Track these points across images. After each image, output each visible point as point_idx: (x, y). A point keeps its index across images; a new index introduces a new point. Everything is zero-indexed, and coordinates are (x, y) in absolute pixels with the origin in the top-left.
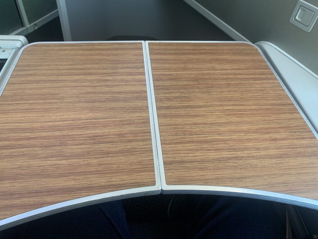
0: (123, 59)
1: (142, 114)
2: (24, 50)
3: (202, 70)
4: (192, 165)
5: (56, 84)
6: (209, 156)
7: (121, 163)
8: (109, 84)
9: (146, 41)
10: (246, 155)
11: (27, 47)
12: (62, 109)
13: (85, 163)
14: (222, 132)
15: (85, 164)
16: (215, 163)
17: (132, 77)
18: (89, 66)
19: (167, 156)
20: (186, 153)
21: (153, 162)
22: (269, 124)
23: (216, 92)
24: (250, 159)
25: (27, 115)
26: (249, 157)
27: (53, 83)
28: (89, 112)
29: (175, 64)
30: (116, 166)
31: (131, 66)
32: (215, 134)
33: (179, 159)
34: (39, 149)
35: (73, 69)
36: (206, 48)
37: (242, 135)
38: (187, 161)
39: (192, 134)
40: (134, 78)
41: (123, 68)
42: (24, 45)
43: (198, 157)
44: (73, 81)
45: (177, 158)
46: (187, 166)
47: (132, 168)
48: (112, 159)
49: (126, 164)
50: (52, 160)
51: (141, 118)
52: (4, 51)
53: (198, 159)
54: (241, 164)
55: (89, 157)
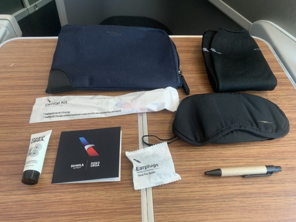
1: (131, 131)
4: (189, 205)
6: (210, 191)
7: (100, 201)
10: (256, 191)
13: (56, 199)
14: (227, 157)
15: (56, 201)
16: (217, 202)
19: (158, 192)
20: (181, 188)
21: (141, 199)
22: (284, 146)
24: (260, 197)
26: (260, 193)
30: (93, 204)
32: (218, 160)
33: (173, 196)
34: (4, 178)
37: (251, 161)
38: (183, 198)
39: (190, 160)
43: (196, 193)
45: (170, 194)
46: (183, 207)
47: (113, 208)
48: (90, 194)
49: (107, 202)
50: (18, 195)
51: (128, 136)
53: (196, 196)
54: (250, 204)
55: (62, 190)
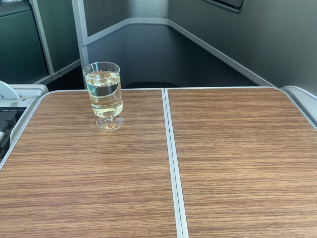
0: (142, 106)
1: (162, 167)
2: (43, 99)
3: (226, 118)
4: (223, 233)
5: (71, 133)
6: (242, 221)
7: (137, 229)
8: (126, 133)
9: (165, 88)
10: (288, 221)
11: (47, 95)
12: (76, 161)
13: (96, 227)
14: (256, 190)
15: (96, 228)
16: (251, 231)
17: (151, 125)
19: (192, 221)
20: (214, 218)
21: (176, 228)
23: (245, 141)
24: (293, 227)
25: (39, 168)
26: (292, 223)
27: (68, 132)
28: (104, 164)
29: (196, 111)
30: (131, 232)
31: (150, 114)
32: (247, 193)
33: (207, 225)
36: (229, 94)
37: (280, 194)
38: (217, 227)
39: (221, 193)
40: (153, 126)
41: (142, 116)
42: (44, 93)
43: (229, 222)
44: (89, 130)
45: (203, 223)
46: (217, 235)
47: (150, 235)
48: (127, 222)
49: (144, 230)
50: (60, 223)
51: (160, 172)
52: (24, 100)
53: (229, 225)
54: (284, 233)
55: (101, 219)
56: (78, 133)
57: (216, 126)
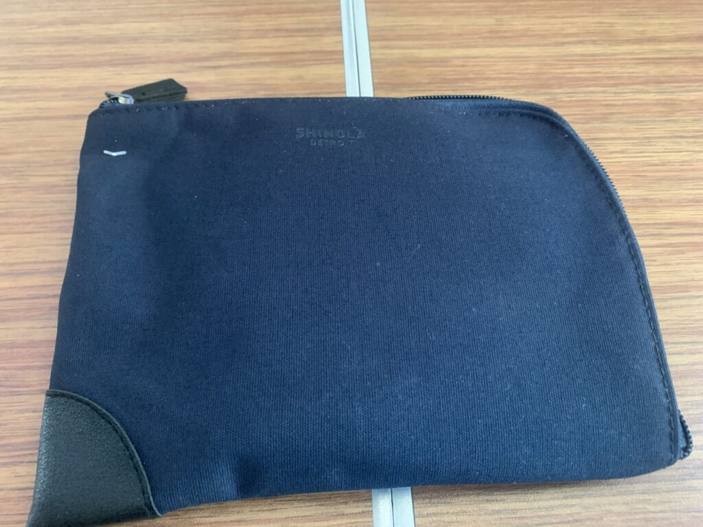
3: (563, 44)
18: (132, 27)
23: (625, 139)
29: (458, 14)
31: (289, 27)
35: (74, 41)
41: (261, 34)
56: (30, 104)
57: (527, 77)
